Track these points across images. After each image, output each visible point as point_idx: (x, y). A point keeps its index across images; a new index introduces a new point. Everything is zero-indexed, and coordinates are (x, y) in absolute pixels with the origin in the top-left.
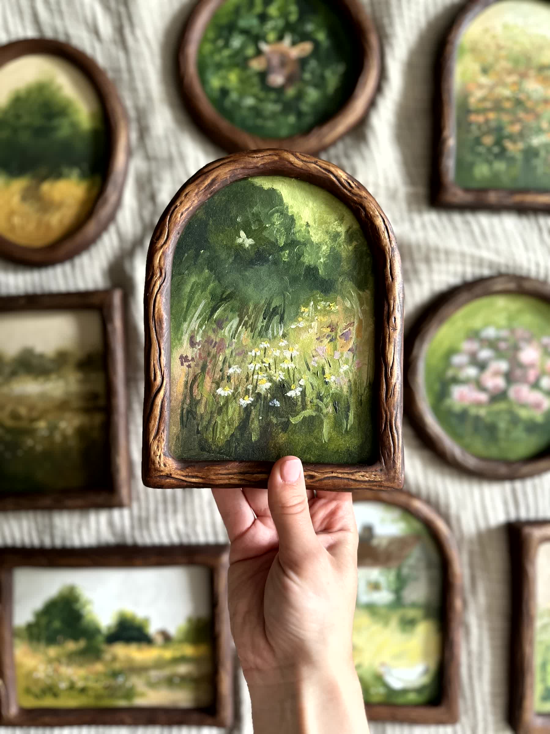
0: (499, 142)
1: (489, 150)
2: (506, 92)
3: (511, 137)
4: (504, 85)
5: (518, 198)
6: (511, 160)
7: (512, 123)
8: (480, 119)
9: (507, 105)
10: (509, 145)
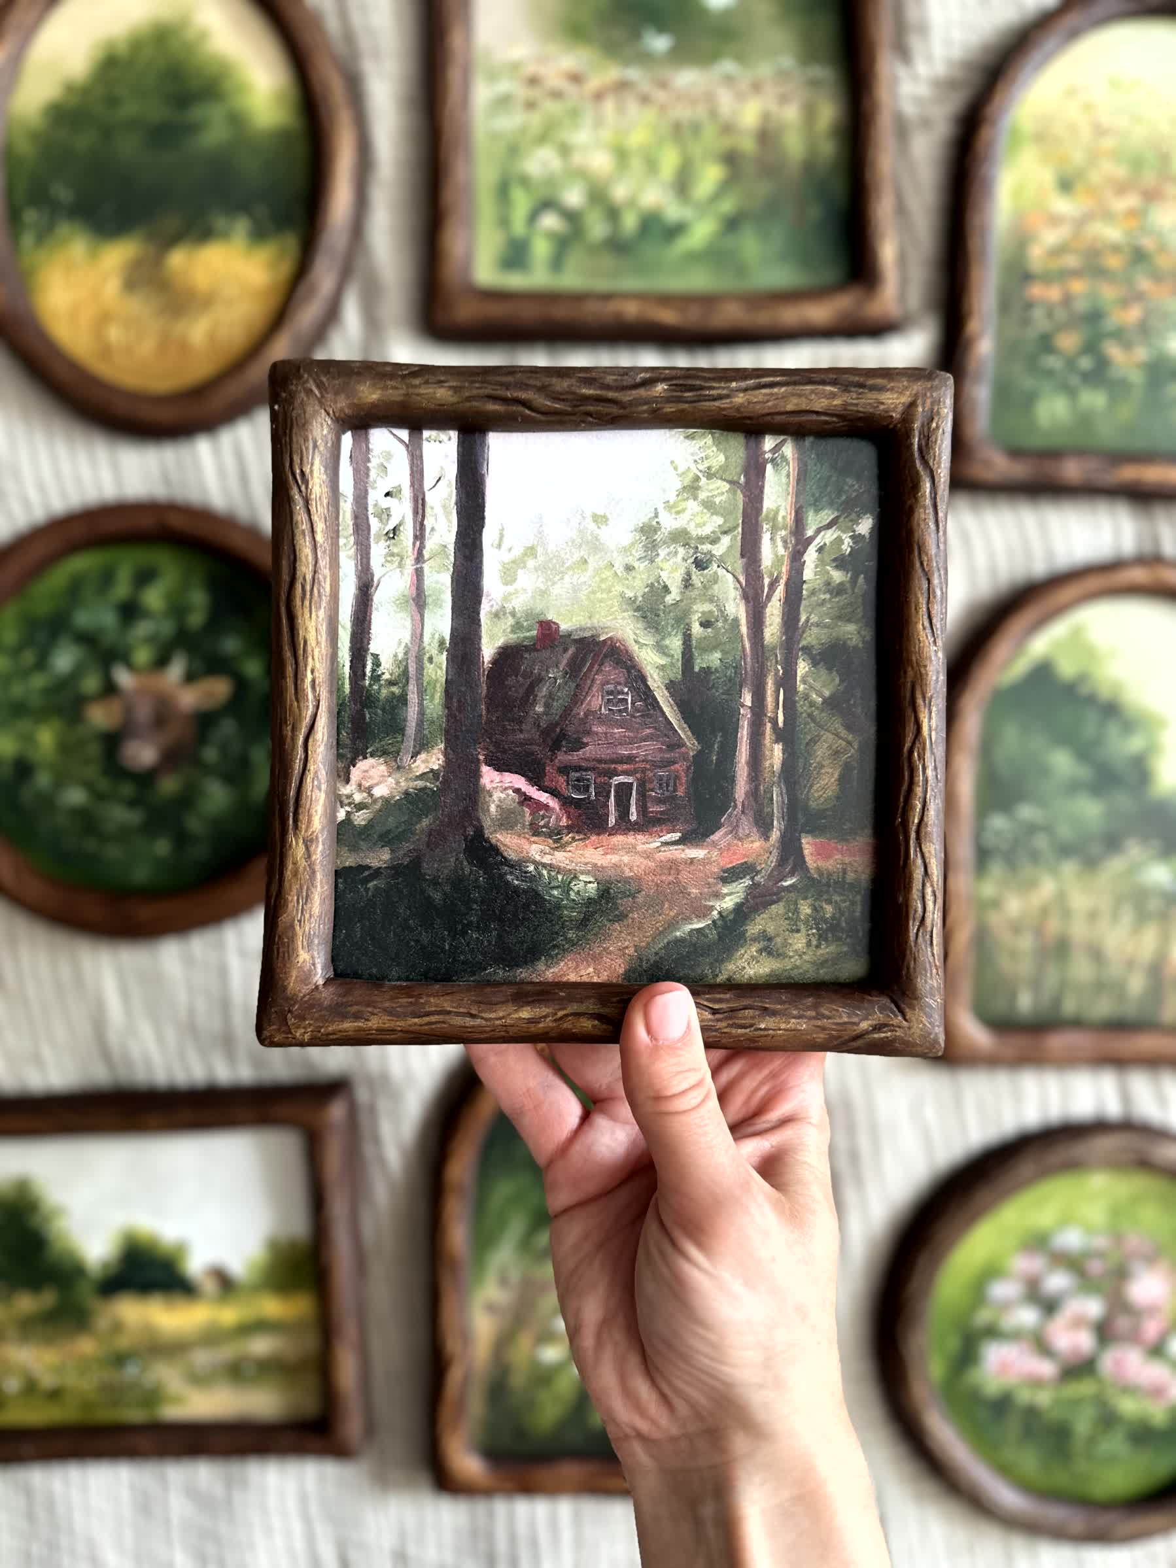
0: (1091, 347)
1: (1071, 363)
2: (1112, 233)
3: (1120, 335)
4: (1108, 216)
5: (1129, 473)
6: (1118, 388)
7: (1125, 303)
8: (1054, 293)
9: (1114, 262)
10: (1114, 351)
